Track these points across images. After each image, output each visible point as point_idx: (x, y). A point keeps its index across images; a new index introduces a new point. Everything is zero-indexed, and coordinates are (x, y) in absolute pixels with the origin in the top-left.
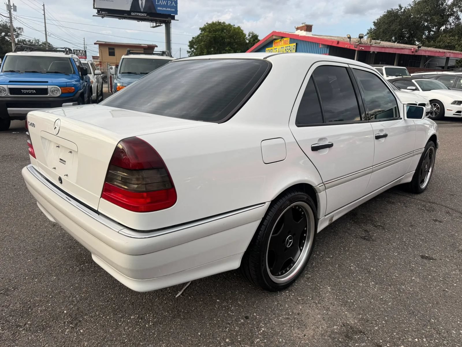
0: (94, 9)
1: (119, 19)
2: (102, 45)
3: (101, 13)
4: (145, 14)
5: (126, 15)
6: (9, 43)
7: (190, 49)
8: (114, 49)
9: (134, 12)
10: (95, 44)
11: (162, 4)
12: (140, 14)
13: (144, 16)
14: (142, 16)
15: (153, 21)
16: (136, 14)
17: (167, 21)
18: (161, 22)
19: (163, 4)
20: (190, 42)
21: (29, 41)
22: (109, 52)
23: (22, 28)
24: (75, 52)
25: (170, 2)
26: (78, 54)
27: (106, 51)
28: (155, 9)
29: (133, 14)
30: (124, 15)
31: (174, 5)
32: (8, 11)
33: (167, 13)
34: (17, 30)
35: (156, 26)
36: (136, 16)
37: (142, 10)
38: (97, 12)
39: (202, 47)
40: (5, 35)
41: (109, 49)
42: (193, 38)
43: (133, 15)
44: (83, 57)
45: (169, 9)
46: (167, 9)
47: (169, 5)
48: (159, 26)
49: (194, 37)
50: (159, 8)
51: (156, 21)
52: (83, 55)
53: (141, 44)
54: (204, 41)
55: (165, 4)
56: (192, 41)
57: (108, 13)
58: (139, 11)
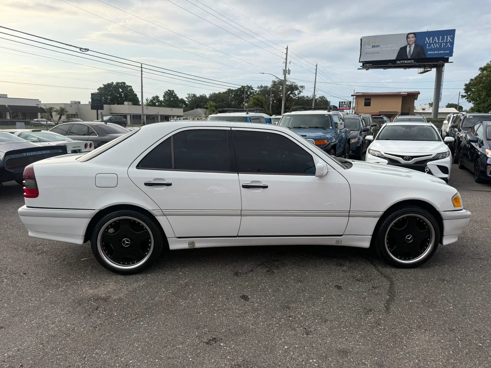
0: (360, 63)
1: (384, 69)
2: (358, 96)
3: (366, 66)
4: (412, 61)
5: (390, 64)
6: (292, 99)
7: (466, 92)
8: (370, 99)
9: (399, 60)
10: (352, 96)
11: (433, 47)
12: (406, 62)
13: (411, 63)
14: (408, 63)
15: (421, 66)
16: (402, 62)
17: (438, 65)
18: (431, 67)
19: (435, 47)
20: (466, 85)
21: (307, 97)
22: (365, 103)
23: (304, 86)
24: (340, 104)
25: (444, 44)
26: (343, 105)
27: (363, 101)
28: (424, 53)
29: (399, 62)
30: (388, 64)
31: (450, 46)
32: (284, 75)
33: (440, 56)
34: (300, 88)
35: (424, 72)
36: (402, 63)
37: (409, 57)
38: (362, 65)
39: (479, 89)
40: (290, 94)
41: (366, 99)
42: (471, 80)
43: (399, 64)
44: (347, 108)
45: (442, 52)
46: (440, 52)
47: (442, 47)
48: (427, 71)
49: (473, 78)
50: (429, 53)
51: (424, 67)
52: (347, 106)
53: (400, 93)
54: (484, 83)
55: (438, 47)
56: (470, 83)
57: (373, 65)
58: (406, 58)
